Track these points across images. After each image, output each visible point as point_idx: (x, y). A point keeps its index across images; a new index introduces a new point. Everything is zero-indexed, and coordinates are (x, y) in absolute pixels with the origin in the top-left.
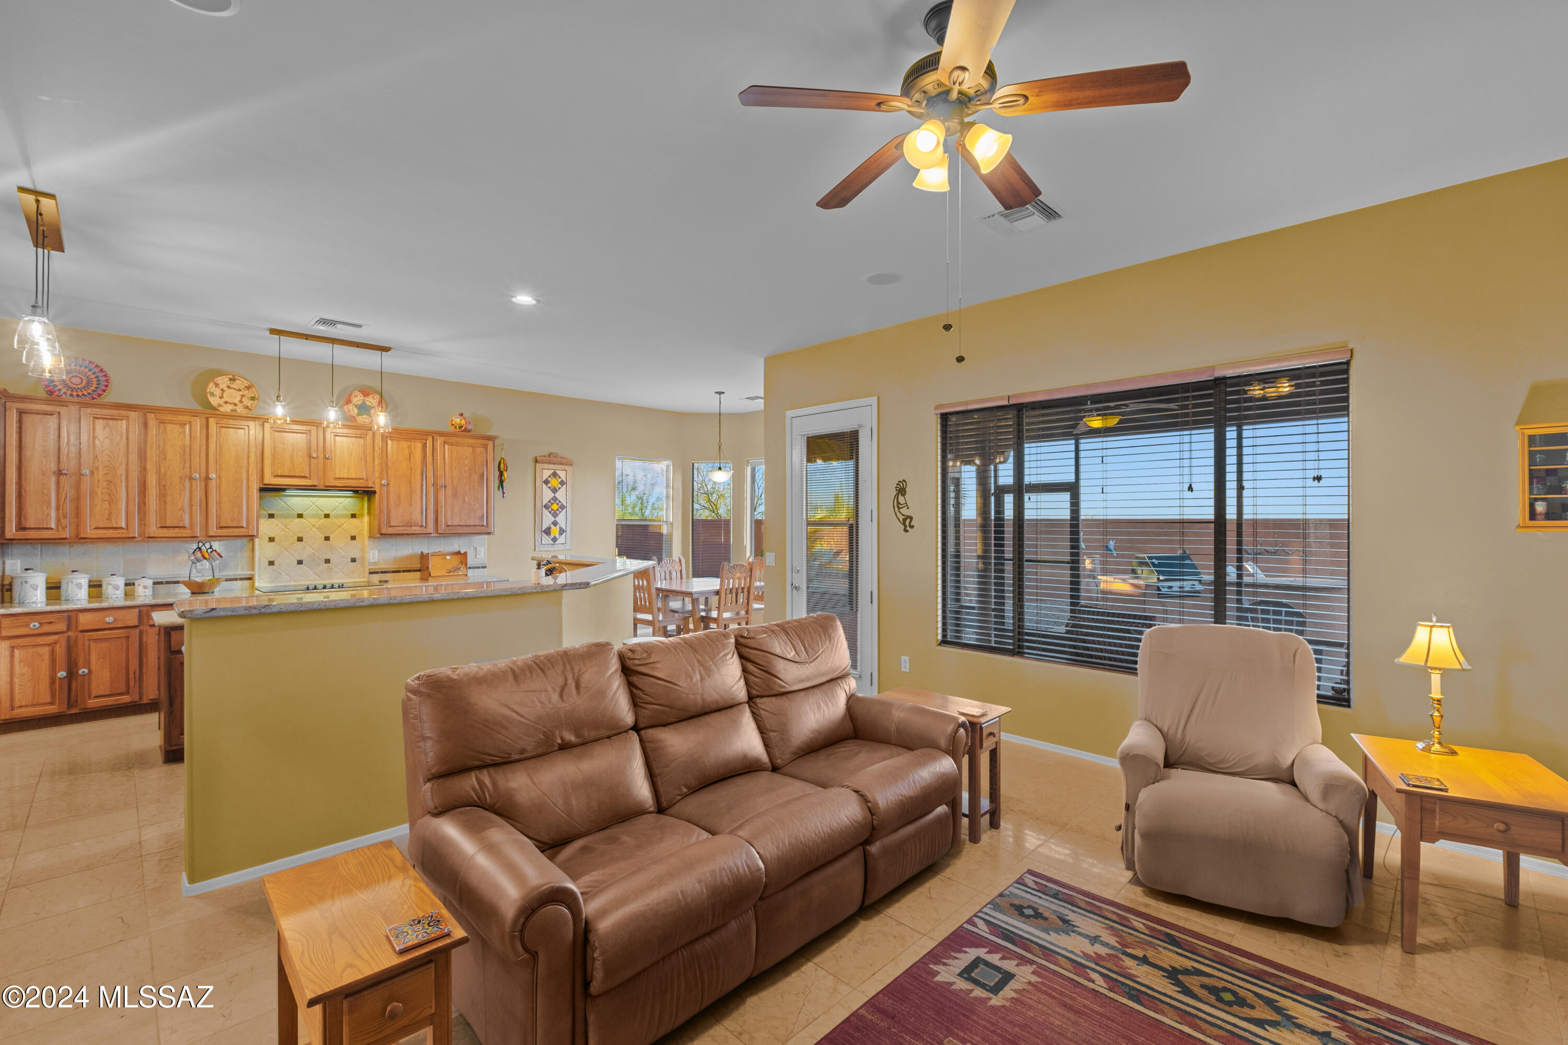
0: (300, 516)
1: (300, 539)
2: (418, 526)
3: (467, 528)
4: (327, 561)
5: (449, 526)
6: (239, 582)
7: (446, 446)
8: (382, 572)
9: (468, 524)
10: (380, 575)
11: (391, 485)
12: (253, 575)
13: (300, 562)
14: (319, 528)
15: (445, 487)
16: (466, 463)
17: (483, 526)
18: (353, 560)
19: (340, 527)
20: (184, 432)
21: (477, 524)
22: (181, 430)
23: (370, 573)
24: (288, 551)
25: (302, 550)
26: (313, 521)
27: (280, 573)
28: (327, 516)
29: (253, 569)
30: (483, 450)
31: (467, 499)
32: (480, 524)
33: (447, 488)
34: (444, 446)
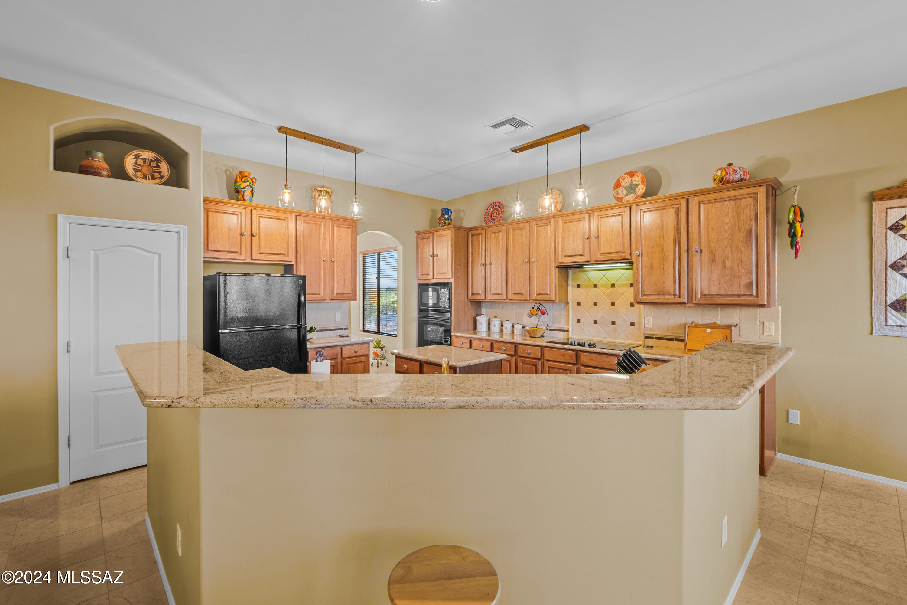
0: (595, 286)
1: (596, 304)
2: (670, 295)
3: (727, 298)
4: (613, 323)
5: (705, 295)
6: (562, 333)
7: (702, 205)
8: (656, 338)
9: (729, 293)
10: (654, 340)
11: (645, 255)
12: (568, 328)
13: (596, 322)
14: (608, 296)
15: (701, 251)
16: (727, 220)
17: (752, 295)
18: (632, 324)
19: (622, 294)
20: (522, 234)
21: (742, 293)
22: (521, 232)
23: (646, 338)
24: (588, 313)
25: (600, 313)
26: (604, 290)
27: (584, 329)
28: (613, 286)
29: (568, 325)
30: (750, 201)
31: (728, 264)
32: (747, 293)
33: (703, 253)
34: (700, 207)
